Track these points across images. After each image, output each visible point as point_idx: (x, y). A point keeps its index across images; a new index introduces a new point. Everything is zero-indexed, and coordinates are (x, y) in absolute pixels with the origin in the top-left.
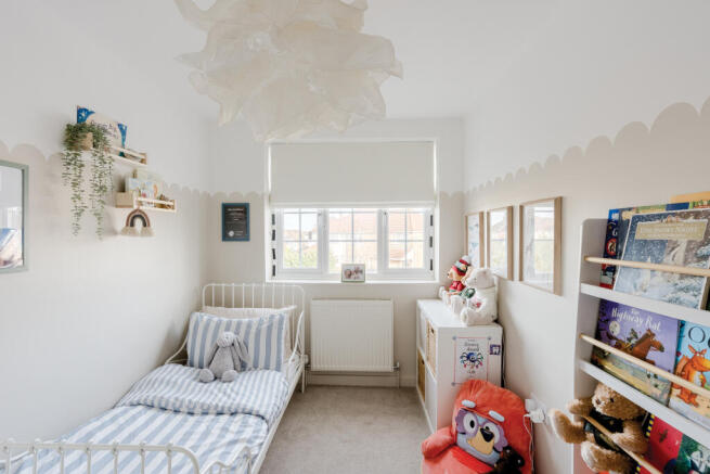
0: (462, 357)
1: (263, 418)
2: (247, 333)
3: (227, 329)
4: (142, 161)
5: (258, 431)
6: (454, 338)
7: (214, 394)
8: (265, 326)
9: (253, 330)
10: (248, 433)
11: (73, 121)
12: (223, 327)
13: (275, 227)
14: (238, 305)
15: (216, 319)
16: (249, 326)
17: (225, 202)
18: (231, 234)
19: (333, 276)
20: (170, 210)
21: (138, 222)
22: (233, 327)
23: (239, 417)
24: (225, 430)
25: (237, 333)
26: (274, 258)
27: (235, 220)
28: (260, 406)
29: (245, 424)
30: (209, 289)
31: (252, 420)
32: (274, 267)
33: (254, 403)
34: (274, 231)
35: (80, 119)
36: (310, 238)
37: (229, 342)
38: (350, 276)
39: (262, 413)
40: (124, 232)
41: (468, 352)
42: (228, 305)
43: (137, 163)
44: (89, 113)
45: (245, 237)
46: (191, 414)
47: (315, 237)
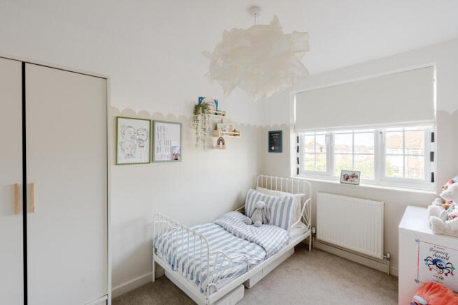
0: (426, 260)
1: (264, 249)
2: (272, 204)
3: (263, 200)
4: (223, 115)
5: (259, 254)
6: (417, 241)
7: (247, 230)
8: (281, 202)
9: (275, 203)
10: (253, 252)
11: (197, 103)
12: (261, 198)
13: (299, 144)
14: (274, 189)
15: (259, 194)
16: (273, 200)
17: (271, 130)
18: (273, 148)
19: (335, 178)
20: (237, 137)
21: (221, 143)
22: (265, 200)
23: (253, 244)
24: (244, 247)
25: (266, 203)
26: (298, 163)
27: (275, 141)
28: (265, 243)
29: (253, 248)
30: (260, 177)
31: (258, 248)
32: (298, 169)
33: (262, 240)
34: (298, 147)
35: (200, 102)
36: (322, 151)
37: (261, 206)
38: (347, 179)
39: (264, 246)
40: (217, 147)
41: (434, 258)
42: (269, 188)
43: (221, 116)
44: (202, 98)
45: (280, 150)
46: (235, 235)
47: (324, 151)
